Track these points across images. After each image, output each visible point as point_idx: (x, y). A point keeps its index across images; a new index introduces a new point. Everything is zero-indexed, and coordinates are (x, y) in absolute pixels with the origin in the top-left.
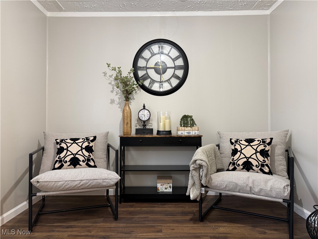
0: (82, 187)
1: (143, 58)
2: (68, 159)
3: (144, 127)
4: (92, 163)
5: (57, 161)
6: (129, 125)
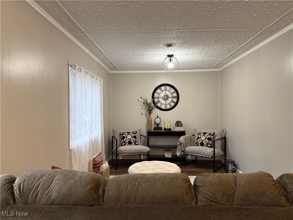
0: (136, 153)
1: (157, 93)
2: (127, 141)
3: (158, 127)
4: (137, 143)
5: (123, 142)
6: (151, 126)
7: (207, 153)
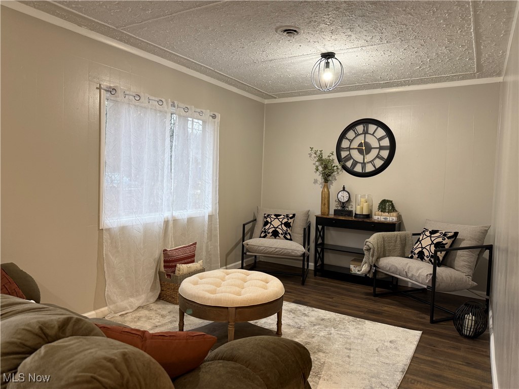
0: (277, 253)
1: (347, 138)
2: (271, 231)
3: (343, 208)
4: (288, 237)
5: (263, 231)
7: (419, 277)
